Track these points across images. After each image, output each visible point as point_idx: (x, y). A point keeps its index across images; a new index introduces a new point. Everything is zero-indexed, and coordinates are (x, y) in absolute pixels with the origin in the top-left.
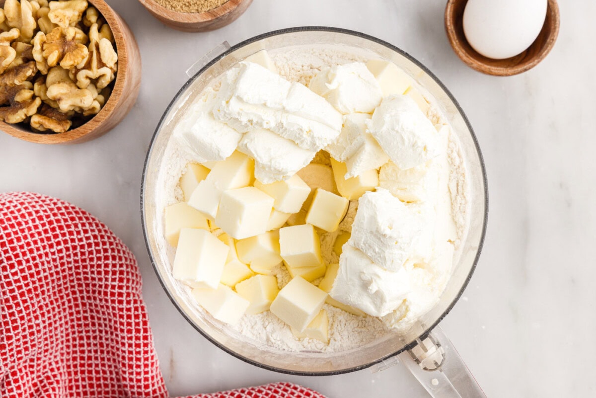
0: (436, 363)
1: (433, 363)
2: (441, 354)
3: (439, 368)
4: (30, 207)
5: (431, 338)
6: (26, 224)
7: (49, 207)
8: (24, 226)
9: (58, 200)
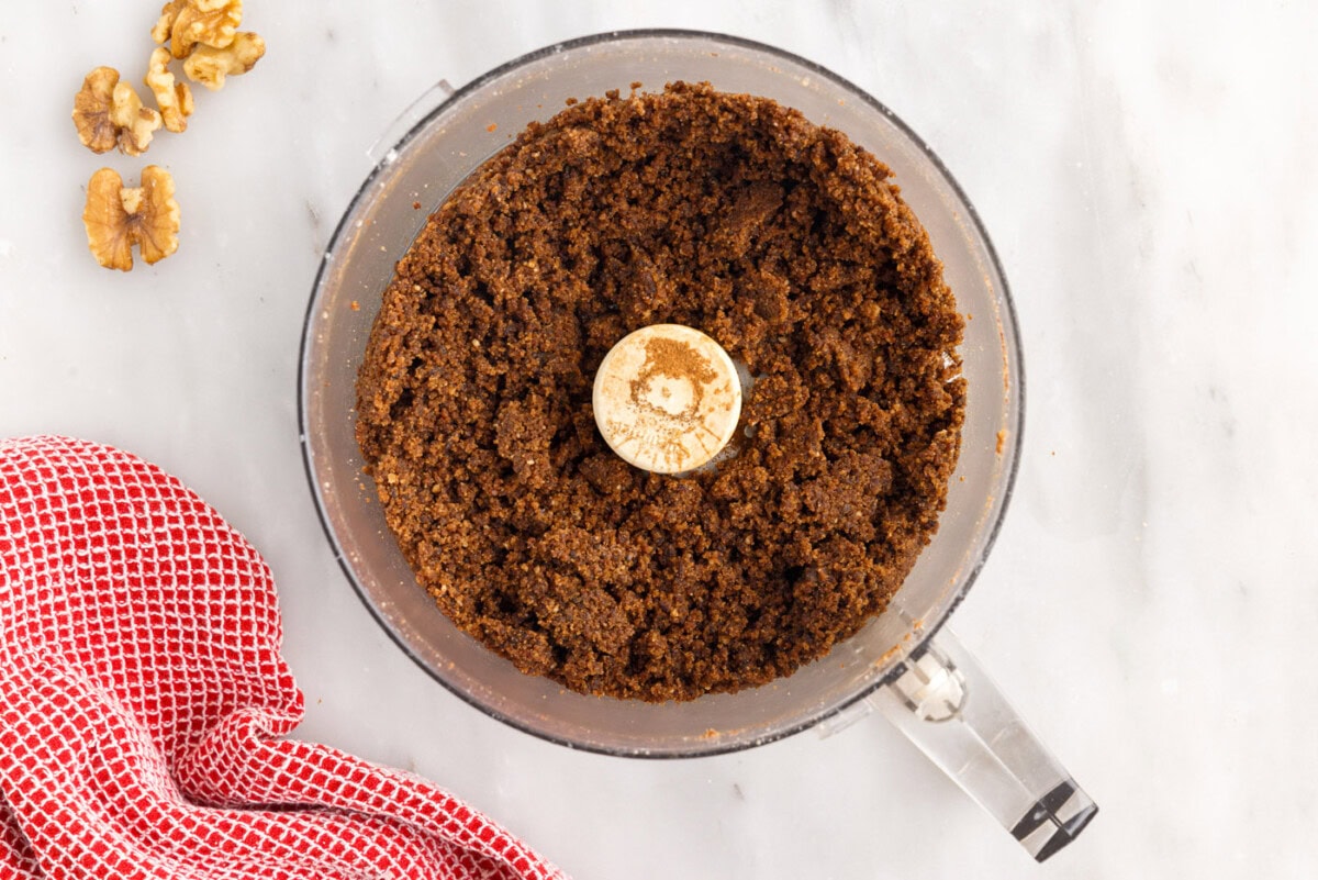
0: (950, 706)
1: (944, 705)
2: (957, 684)
3: (957, 714)
4: (47, 460)
5: (935, 654)
6: (35, 494)
7: (89, 462)
8: (31, 498)
9: (109, 449)
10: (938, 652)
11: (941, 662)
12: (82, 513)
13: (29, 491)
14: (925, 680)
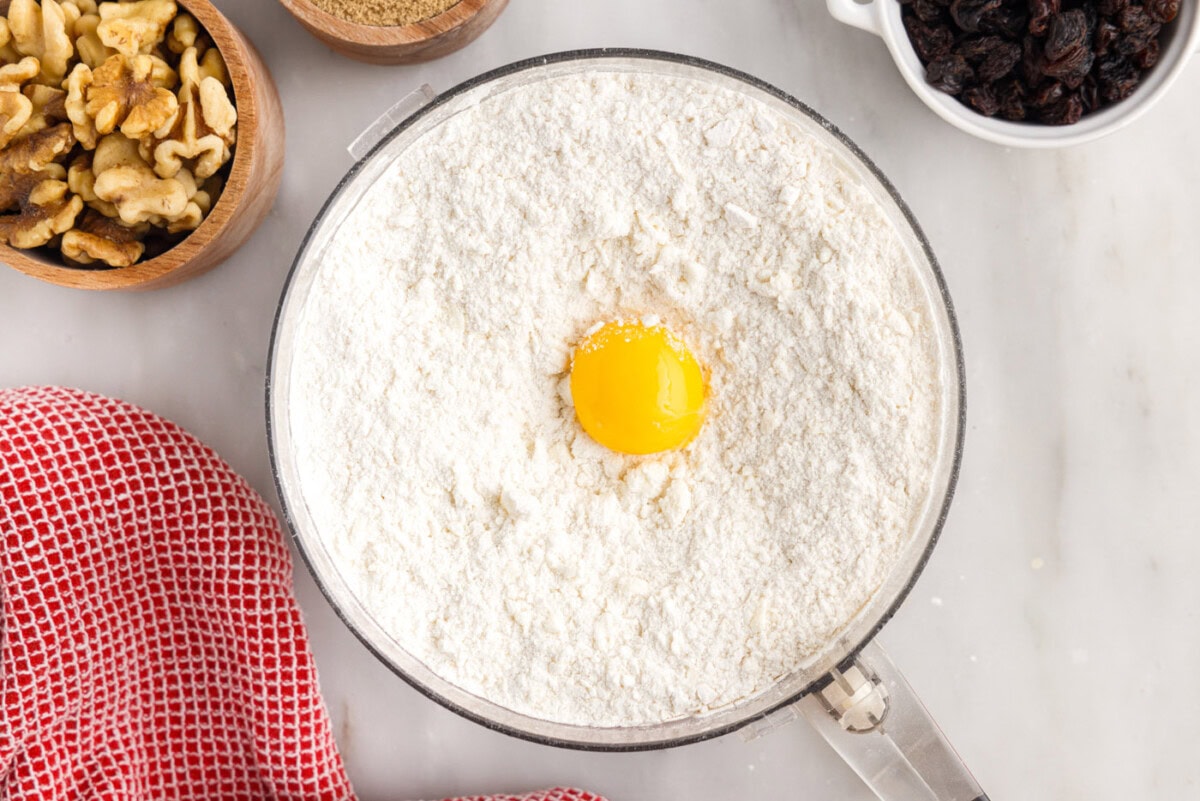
0: (872, 718)
1: (866, 716)
2: (881, 698)
3: (879, 727)
4: (61, 417)
5: (860, 666)
6: (54, 451)
7: (100, 415)
8: (50, 455)
9: (118, 402)
10: (864, 664)
11: (866, 676)
12: (101, 464)
13: (49, 449)
14: (851, 692)
